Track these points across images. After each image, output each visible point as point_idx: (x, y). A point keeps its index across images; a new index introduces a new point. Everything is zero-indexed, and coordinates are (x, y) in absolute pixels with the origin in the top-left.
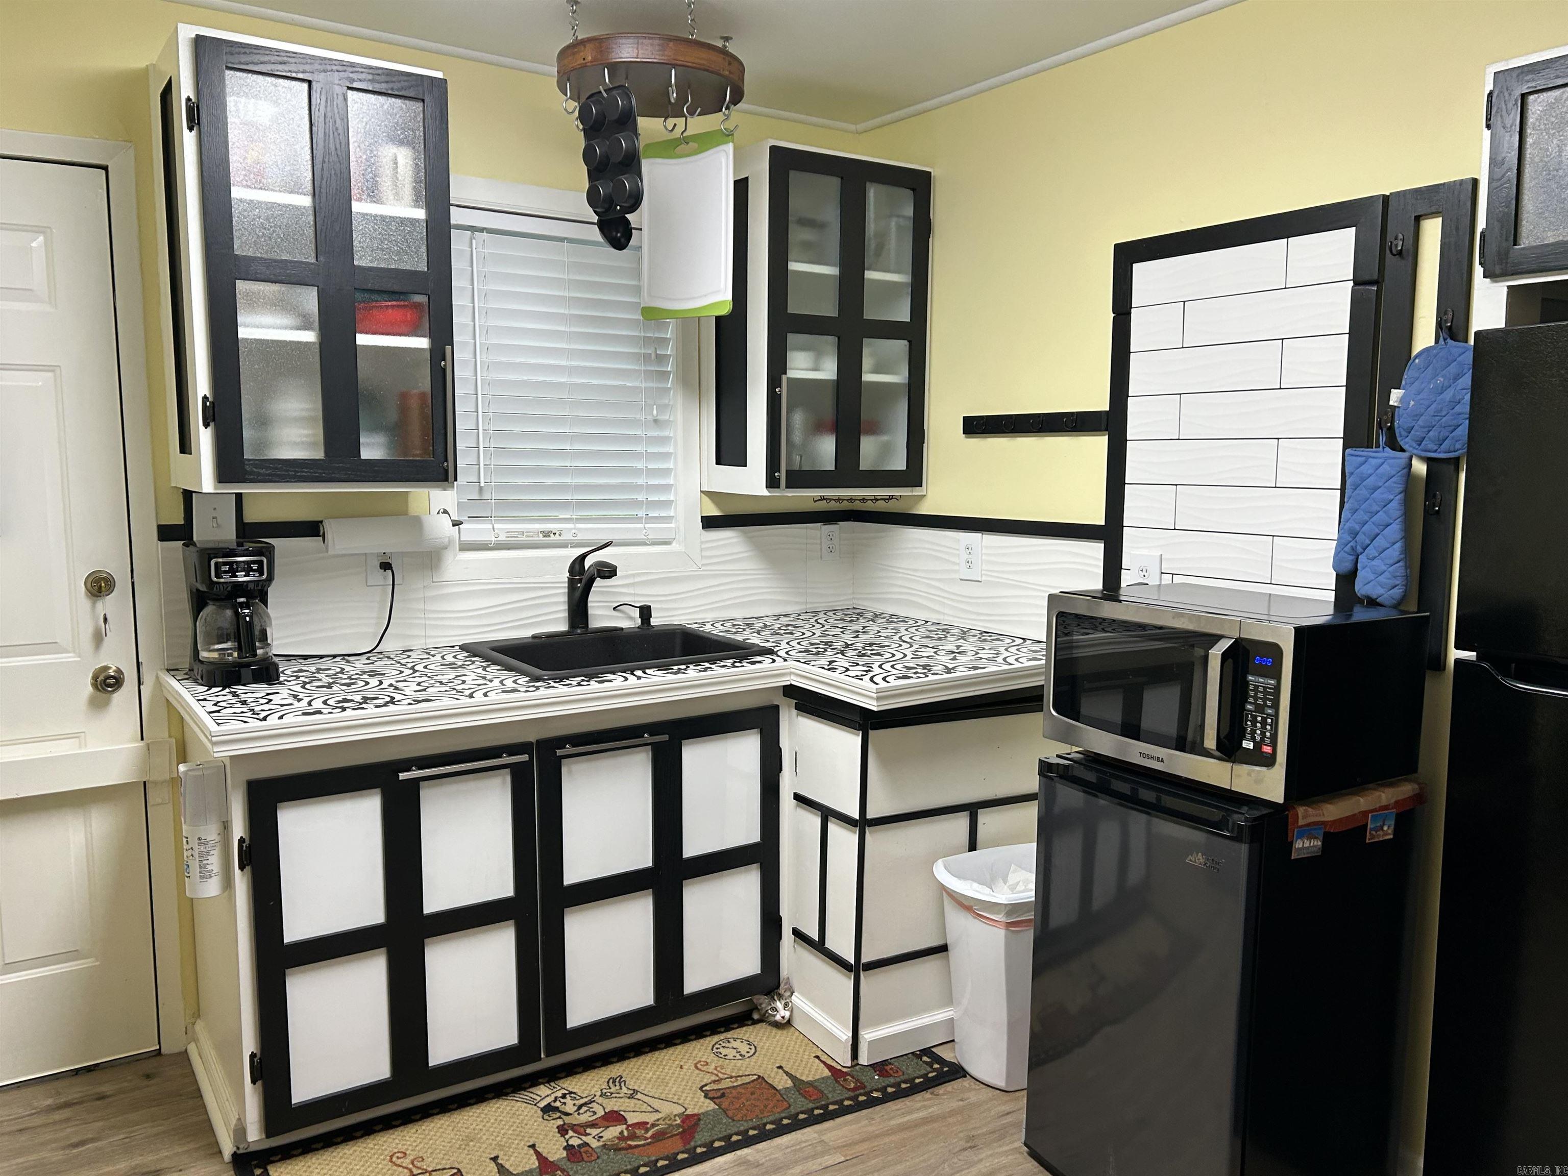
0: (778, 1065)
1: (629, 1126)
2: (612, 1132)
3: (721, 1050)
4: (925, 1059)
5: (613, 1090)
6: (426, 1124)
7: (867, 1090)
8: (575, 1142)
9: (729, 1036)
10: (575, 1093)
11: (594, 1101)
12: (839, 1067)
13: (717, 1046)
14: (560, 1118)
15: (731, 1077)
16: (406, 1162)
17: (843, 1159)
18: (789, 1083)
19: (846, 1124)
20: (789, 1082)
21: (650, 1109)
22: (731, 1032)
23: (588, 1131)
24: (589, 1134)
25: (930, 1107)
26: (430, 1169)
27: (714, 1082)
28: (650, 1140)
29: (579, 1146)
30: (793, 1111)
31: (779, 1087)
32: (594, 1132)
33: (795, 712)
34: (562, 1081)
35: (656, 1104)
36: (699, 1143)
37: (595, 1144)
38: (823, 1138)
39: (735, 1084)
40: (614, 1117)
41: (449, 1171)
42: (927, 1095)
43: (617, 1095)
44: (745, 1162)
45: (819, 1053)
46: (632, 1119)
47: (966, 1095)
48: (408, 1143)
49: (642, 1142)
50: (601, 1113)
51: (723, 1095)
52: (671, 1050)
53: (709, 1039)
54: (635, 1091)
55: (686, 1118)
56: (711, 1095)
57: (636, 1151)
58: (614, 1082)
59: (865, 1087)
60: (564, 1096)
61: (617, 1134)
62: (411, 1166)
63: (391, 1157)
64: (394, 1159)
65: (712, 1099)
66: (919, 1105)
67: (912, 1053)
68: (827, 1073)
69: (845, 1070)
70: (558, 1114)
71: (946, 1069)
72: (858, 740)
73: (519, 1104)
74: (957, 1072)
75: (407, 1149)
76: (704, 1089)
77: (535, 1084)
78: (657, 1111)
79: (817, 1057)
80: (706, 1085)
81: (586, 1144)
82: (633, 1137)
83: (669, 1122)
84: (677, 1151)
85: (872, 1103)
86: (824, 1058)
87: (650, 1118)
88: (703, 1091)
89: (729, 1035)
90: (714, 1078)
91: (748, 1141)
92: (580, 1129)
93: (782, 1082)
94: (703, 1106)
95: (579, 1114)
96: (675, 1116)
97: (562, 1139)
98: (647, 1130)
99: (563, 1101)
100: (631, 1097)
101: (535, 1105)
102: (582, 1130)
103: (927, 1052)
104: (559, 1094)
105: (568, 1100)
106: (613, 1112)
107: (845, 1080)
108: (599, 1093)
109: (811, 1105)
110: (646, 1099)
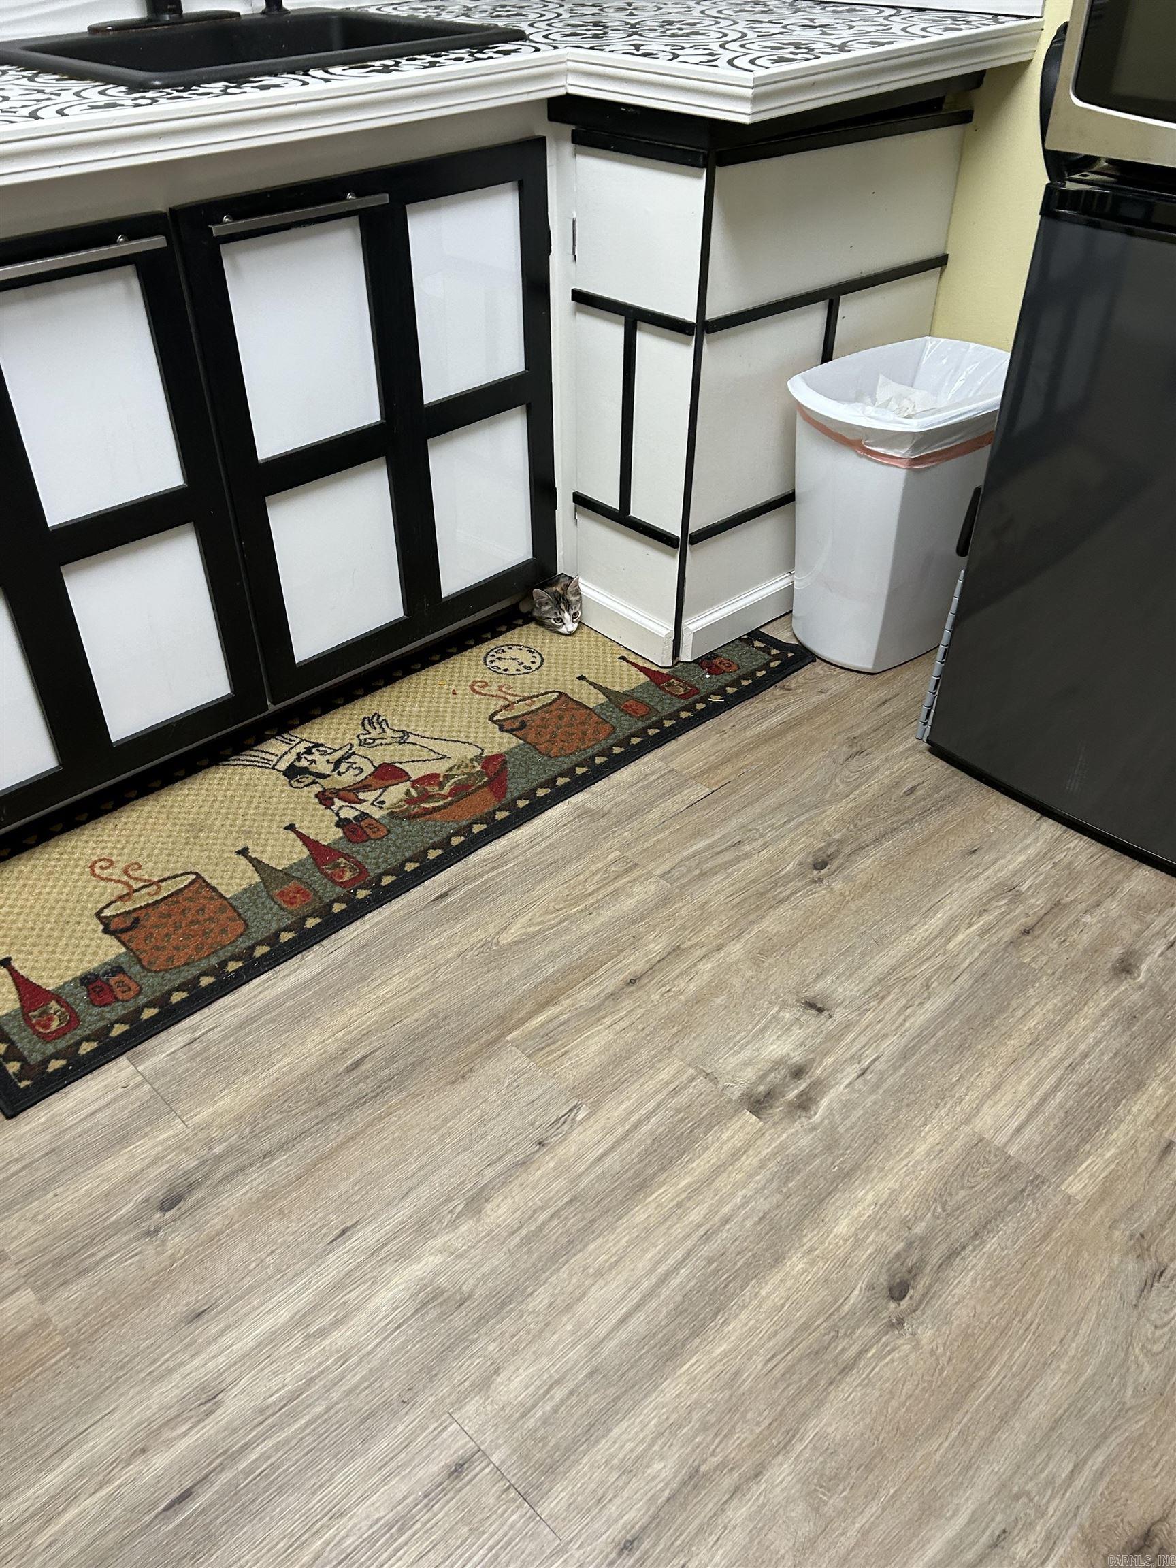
0: (578, 675)
1: (414, 783)
2: (395, 794)
3: (497, 663)
4: (757, 644)
5: (374, 734)
6: (125, 814)
7: (703, 693)
8: (348, 813)
9: (500, 643)
10: (322, 745)
11: (353, 753)
12: (656, 669)
13: (489, 658)
14: (314, 782)
15: (524, 699)
16: (117, 873)
17: (707, 791)
18: (602, 699)
19: (693, 742)
20: (601, 696)
21: (436, 756)
22: (501, 638)
23: (361, 796)
24: (365, 801)
25: (786, 706)
26: (156, 879)
27: (505, 707)
28: (450, 798)
29: (355, 818)
30: (620, 734)
31: (592, 705)
32: (370, 796)
33: (568, 148)
34: (298, 730)
35: (440, 747)
36: (516, 794)
37: (377, 813)
38: (672, 766)
39: (534, 708)
40: (388, 774)
41: (183, 877)
42: (775, 691)
43: (383, 741)
44: (583, 813)
45: (625, 653)
46: (415, 771)
47: (825, 685)
48: (109, 845)
49: (441, 803)
50: (369, 769)
51: (523, 725)
52: (431, 671)
53: (475, 650)
54: (405, 734)
55: (488, 761)
56: (507, 726)
57: (437, 815)
58: (371, 723)
59: (698, 692)
60: (309, 751)
61: (402, 796)
62: (125, 878)
63: (92, 867)
64: (97, 871)
65: (511, 731)
66: (772, 706)
67: (740, 639)
68: (643, 678)
69: (665, 671)
70: (311, 778)
71: (790, 655)
72: (701, 185)
73: (249, 769)
74: (800, 656)
75: (111, 854)
76: (495, 718)
77: (262, 739)
78: (444, 757)
79: (623, 658)
80: (495, 714)
81: (364, 815)
82: (426, 797)
83: (467, 771)
84: (491, 809)
85: (713, 711)
86: (632, 658)
87: (440, 768)
88: (495, 722)
89: (500, 641)
90: (502, 702)
91: (579, 784)
92: (350, 794)
93: (594, 699)
94: (504, 743)
95: (339, 774)
96: (471, 760)
97: (329, 812)
98: (441, 785)
99: (310, 757)
100: (402, 742)
101: (273, 768)
102: (352, 796)
103: (755, 634)
104: (301, 748)
105: (316, 755)
106: (383, 765)
107: (670, 685)
108: (356, 742)
109: (640, 724)
110: (424, 742)
